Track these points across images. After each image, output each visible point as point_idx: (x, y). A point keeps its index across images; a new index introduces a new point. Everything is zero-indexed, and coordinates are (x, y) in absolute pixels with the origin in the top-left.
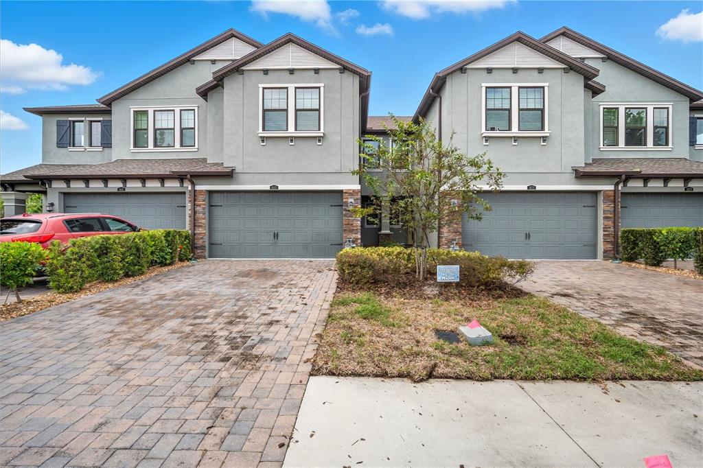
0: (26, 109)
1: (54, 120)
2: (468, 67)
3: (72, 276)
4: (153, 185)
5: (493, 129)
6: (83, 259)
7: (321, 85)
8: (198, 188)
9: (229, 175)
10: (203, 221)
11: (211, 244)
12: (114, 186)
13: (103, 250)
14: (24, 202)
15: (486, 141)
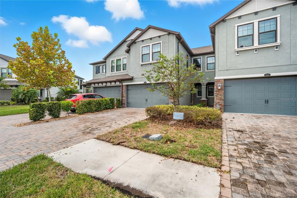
0: (89, 64)
1: (95, 66)
2: (227, 18)
3: (81, 110)
4: (113, 84)
5: (242, 47)
6: (83, 106)
7: (161, 42)
8: (123, 84)
9: (132, 79)
10: (125, 95)
11: (127, 103)
12: (104, 84)
13: (89, 103)
14: (88, 90)
15: (238, 53)
